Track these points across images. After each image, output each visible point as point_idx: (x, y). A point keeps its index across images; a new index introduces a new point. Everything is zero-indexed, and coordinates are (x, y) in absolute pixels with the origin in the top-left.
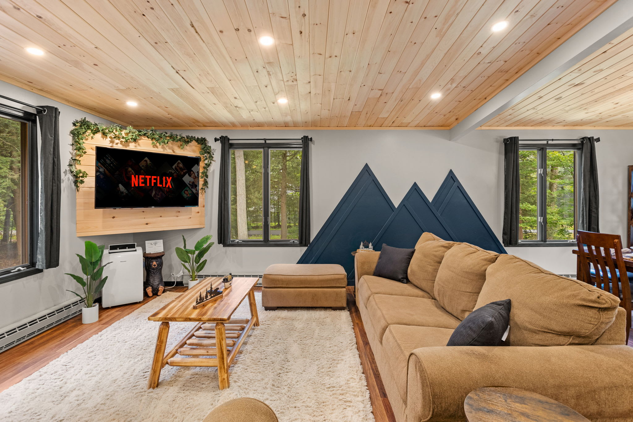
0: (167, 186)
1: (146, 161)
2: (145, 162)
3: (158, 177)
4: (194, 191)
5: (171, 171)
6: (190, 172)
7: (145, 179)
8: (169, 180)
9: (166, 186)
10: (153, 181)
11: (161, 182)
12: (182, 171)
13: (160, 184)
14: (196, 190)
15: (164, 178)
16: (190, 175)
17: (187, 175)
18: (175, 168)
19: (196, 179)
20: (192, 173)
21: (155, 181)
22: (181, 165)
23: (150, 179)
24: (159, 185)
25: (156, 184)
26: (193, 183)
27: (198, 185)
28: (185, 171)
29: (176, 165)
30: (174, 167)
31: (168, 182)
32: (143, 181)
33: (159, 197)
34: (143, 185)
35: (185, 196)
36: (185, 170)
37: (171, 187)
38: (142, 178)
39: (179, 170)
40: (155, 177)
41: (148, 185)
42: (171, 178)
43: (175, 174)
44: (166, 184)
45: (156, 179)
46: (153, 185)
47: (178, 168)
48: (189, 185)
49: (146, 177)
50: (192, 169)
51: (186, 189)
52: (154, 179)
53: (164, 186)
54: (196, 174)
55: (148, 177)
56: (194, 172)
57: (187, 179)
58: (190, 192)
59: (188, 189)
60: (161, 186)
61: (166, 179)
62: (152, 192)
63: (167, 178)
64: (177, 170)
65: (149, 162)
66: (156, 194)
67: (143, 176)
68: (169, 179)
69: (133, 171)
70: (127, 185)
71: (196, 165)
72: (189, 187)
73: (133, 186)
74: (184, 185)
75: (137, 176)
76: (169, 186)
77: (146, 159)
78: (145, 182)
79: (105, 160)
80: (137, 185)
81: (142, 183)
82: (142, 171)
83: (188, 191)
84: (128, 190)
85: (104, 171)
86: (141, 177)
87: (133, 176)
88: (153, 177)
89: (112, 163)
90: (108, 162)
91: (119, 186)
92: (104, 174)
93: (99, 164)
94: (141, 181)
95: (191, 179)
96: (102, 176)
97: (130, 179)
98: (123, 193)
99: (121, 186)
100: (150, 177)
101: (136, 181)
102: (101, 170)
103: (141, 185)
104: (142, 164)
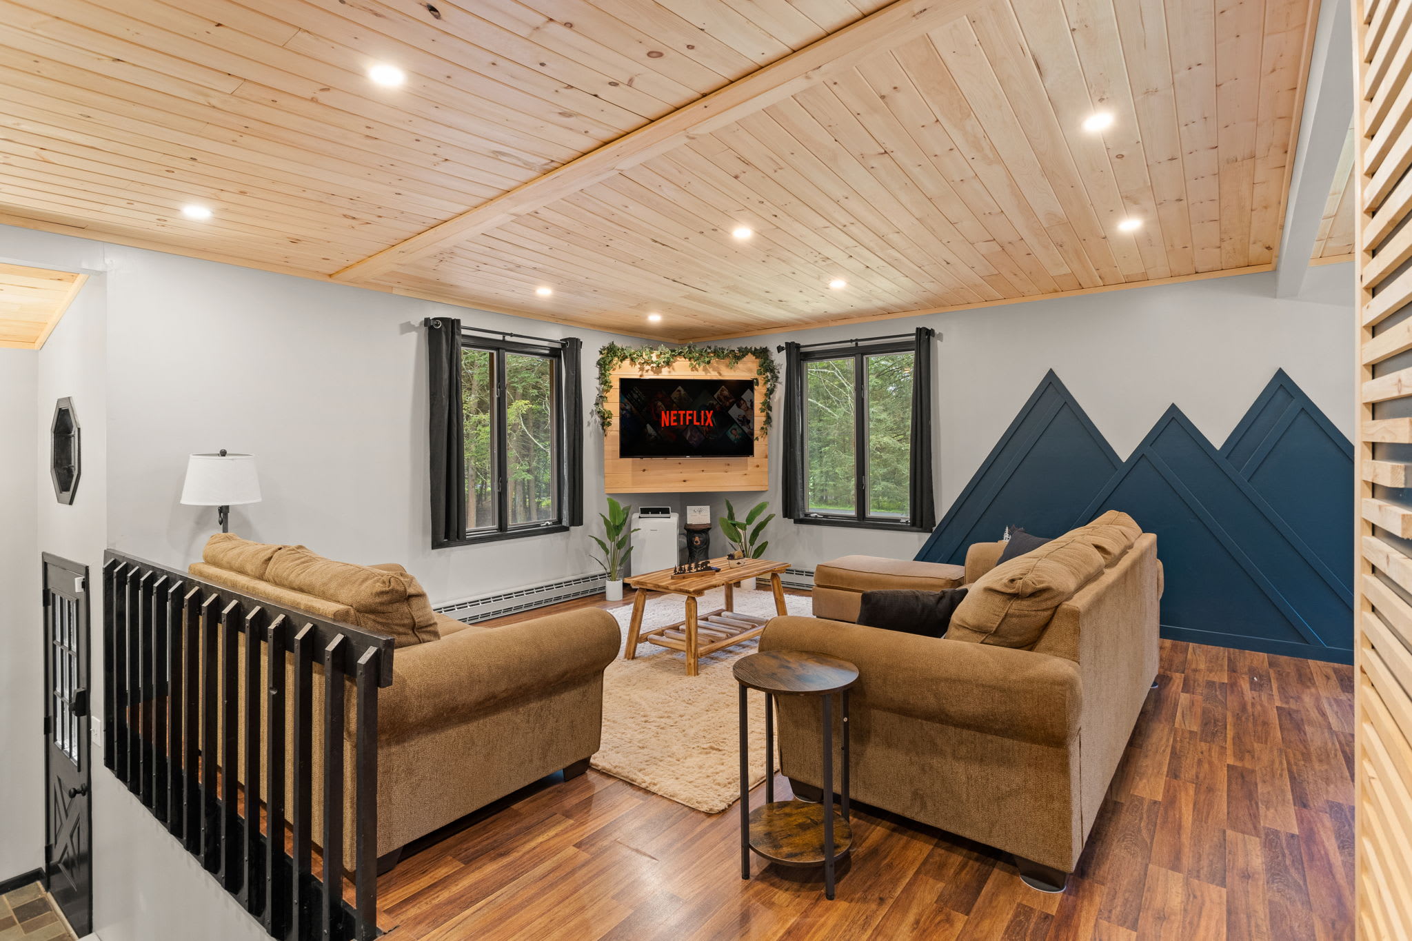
0: (707, 424)
1: (679, 391)
2: (678, 393)
3: (695, 412)
4: (746, 430)
5: (711, 402)
6: (738, 401)
7: (678, 416)
8: (709, 415)
9: (705, 424)
10: (688, 418)
11: (699, 420)
12: (728, 401)
13: (697, 421)
14: (749, 428)
15: (703, 412)
16: (739, 406)
17: (735, 406)
18: (718, 397)
19: (749, 412)
20: (742, 402)
21: (691, 418)
22: (726, 393)
23: (685, 415)
24: (695, 423)
25: (691, 421)
26: (744, 417)
27: (752, 421)
28: (731, 401)
29: (718, 393)
30: (716, 396)
31: (709, 418)
32: (675, 418)
33: (695, 439)
34: (676, 424)
35: (732, 437)
36: (731, 398)
37: (711, 425)
38: (674, 415)
39: (723, 400)
40: (691, 412)
41: (682, 423)
42: (712, 412)
43: (718, 406)
44: (705, 420)
45: (692, 415)
46: (687, 423)
47: (721, 397)
48: (737, 421)
49: (679, 412)
50: (743, 397)
51: (733, 427)
52: (690, 415)
53: (702, 424)
54: (749, 404)
55: (682, 413)
56: (745, 401)
57: (735, 412)
58: (739, 431)
59: (736, 426)
60: (698, 424)
61: (705, 414)
62: (686, 434)
63: (707, 412)
64: (721, 401)
65: (683, 392)
66: (691, 434)
67: (676, 412)
68: (709, 412)
69: (663, 406)
70: (656, 424)
71: (748, 391)
72: (738, 425)
73: (663, 425)
74: (730, 421)
75: (668, 412)
76: (709, 424)
77: (680, 388)
78: (678, 420)
79: (632, 395)
80: (667, 424)
81: (675, 421)
82: (674, 405)
83: (736, 430)
84: (657, 432)
85: (631, 409)
86: (672, 412)
87: (663, 413)
88: (688, 412)
89: (639, 398)
90: (635, 396)
91: (645, 427)
92: (631, 412)
93: (626, 400)
94: (673, 418)
95: (742, 412)
96: (628, 415)
97: (659, 416)
98: (650, 435)
99: (649, 426)
100: (684, 412)
101: (667, 419)
102: (628, 407)
103: (672, 424)
104: (675, 395)
